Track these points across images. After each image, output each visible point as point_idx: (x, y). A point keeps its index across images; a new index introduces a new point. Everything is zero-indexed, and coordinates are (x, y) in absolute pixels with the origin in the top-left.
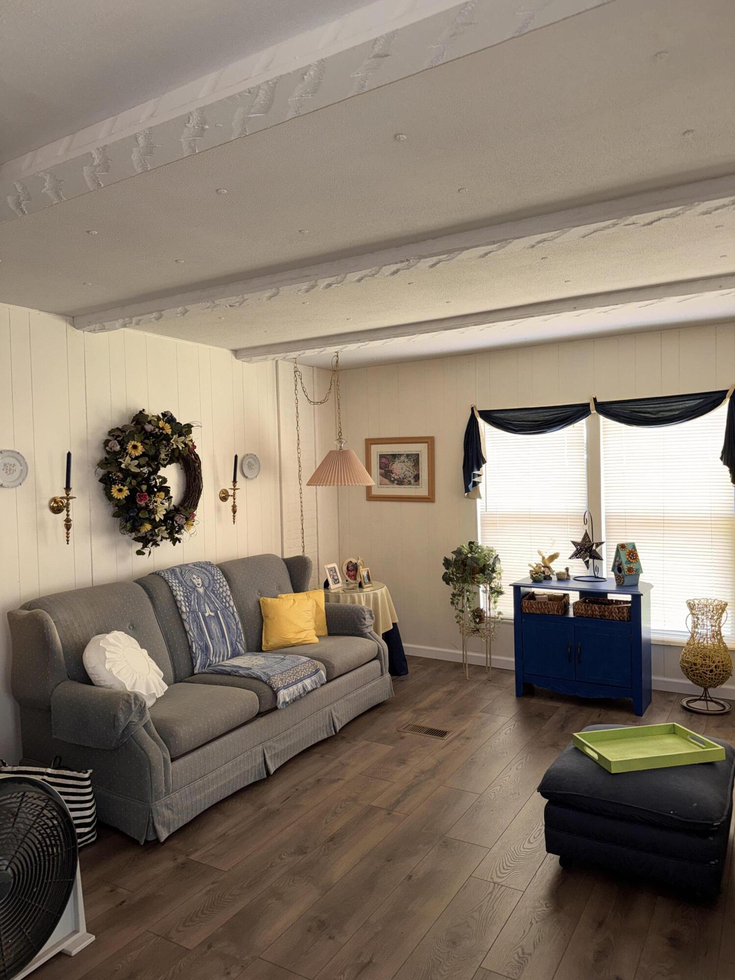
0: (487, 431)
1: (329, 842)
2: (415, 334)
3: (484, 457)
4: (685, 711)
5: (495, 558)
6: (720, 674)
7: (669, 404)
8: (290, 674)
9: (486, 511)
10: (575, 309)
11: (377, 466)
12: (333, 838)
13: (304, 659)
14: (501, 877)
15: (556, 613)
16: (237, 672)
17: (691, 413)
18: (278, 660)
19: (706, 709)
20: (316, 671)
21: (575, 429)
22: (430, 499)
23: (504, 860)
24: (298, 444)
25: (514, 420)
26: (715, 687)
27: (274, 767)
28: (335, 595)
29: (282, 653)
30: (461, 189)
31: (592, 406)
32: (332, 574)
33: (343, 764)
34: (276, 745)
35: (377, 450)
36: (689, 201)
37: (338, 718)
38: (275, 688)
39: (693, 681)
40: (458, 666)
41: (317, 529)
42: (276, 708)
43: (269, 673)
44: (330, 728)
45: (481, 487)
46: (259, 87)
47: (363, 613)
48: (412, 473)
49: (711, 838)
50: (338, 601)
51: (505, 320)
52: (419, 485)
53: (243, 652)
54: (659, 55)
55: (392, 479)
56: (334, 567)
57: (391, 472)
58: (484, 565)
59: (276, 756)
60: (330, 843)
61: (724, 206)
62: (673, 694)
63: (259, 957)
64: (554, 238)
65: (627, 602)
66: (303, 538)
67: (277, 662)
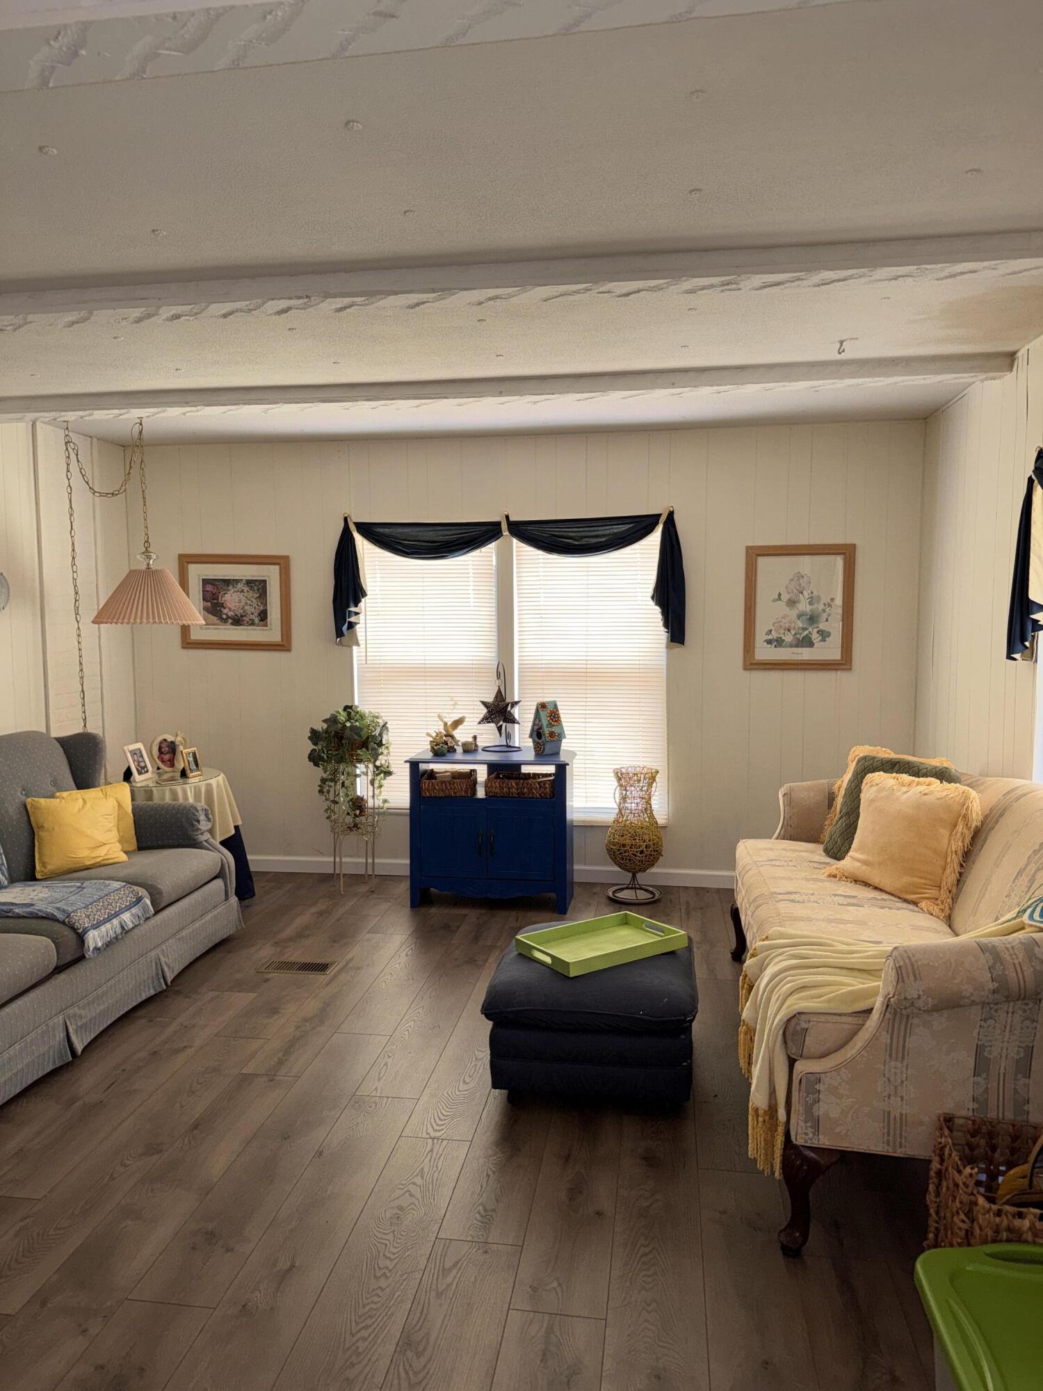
0: (368, 553)
1: (193, 1130)
2: (277, 403)
3: (365, 588)
4: (612, 903)
5: (383, 726)
6: (651, 855)
7: (595, 529)
8: (99, 908)
9: (366, 663)
10: (501, 394)
11: (199, 595)
12: (197, 1125)
13: (116, 885)
14: (439, 1131)
15: (463, 794)
16: (11, 911)
17: (620, 541)
18: (72, 889)
19: (635, 898)
20: (137, 900)
21: (481, 554)
22: (283, 646)
23: (438, 1110)
24: (73, 558)
25: (403, 538)
26: (644, 870)
27: (81, 1044)
28: (145, 791)
29: (78, 879)
30: (408, 211)
31: (504, 526)
32: (136, 759)
33: (186, 1027)
34: (83, 1012)
35: (197, 573)
36: (677, 274)
37: (169, 966)
38: (79, 929)
39: (620, 867)
40: (326, 878)
41: (102, 692)
42: (82, 958)
43: (65, 908)
44: (159, 980)
45: (359, 629)
46: (193, 14)
47: (197, 813)
48: (255, 608)
49: (683, 1037)
50: (150, 798)
51: (409, 398)
52: (267, 626)
53: (6, 883)
54: (696, 94)
55: (224, 616)
56: (139, 749)
57: (222, 605)
58: (368, 738)
59: (82, 1028)
60: (195, 1132)
61: (712, 286)
62: (594, 884)
63: (126, 1299)
64: (510, 296)
65: (550, 775)
66: (83, 705)
67: (71, 892)
